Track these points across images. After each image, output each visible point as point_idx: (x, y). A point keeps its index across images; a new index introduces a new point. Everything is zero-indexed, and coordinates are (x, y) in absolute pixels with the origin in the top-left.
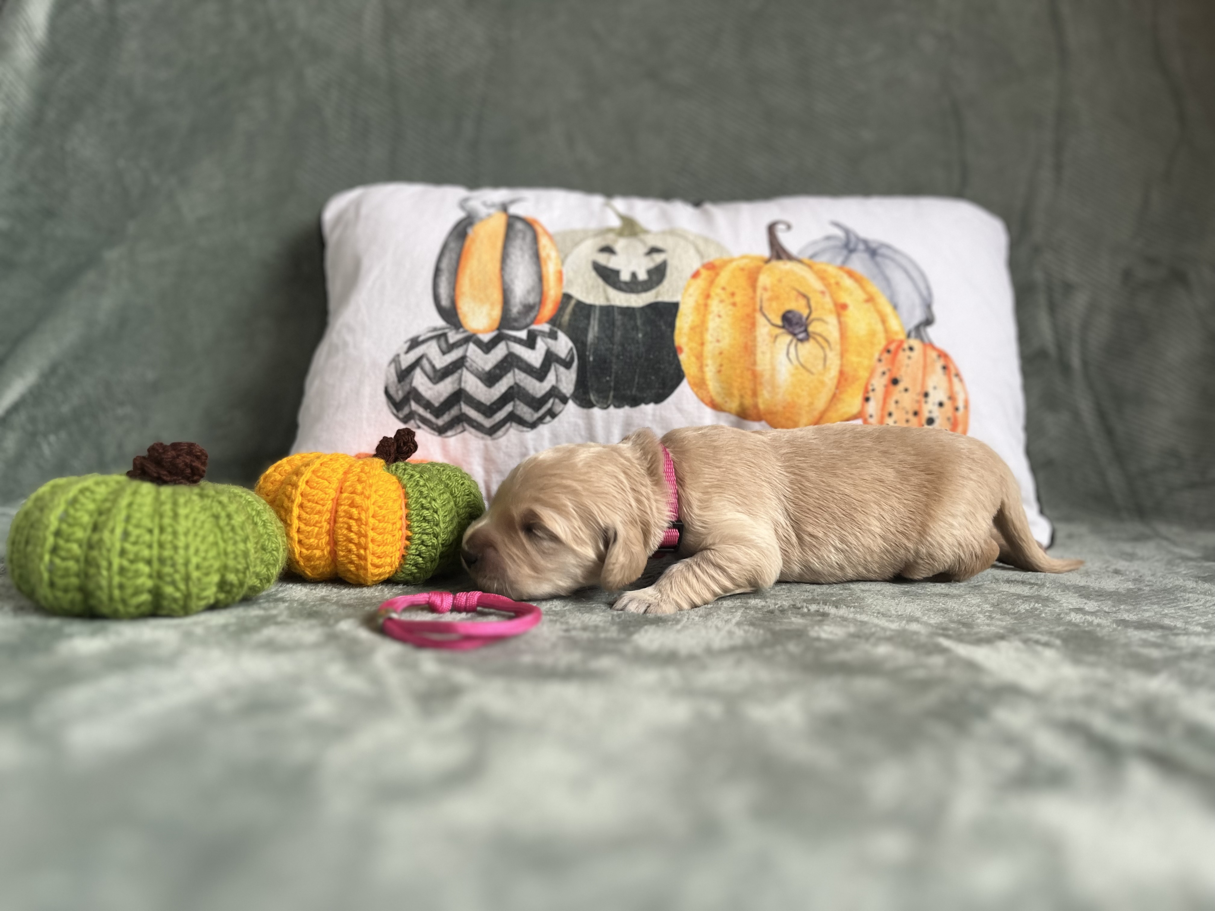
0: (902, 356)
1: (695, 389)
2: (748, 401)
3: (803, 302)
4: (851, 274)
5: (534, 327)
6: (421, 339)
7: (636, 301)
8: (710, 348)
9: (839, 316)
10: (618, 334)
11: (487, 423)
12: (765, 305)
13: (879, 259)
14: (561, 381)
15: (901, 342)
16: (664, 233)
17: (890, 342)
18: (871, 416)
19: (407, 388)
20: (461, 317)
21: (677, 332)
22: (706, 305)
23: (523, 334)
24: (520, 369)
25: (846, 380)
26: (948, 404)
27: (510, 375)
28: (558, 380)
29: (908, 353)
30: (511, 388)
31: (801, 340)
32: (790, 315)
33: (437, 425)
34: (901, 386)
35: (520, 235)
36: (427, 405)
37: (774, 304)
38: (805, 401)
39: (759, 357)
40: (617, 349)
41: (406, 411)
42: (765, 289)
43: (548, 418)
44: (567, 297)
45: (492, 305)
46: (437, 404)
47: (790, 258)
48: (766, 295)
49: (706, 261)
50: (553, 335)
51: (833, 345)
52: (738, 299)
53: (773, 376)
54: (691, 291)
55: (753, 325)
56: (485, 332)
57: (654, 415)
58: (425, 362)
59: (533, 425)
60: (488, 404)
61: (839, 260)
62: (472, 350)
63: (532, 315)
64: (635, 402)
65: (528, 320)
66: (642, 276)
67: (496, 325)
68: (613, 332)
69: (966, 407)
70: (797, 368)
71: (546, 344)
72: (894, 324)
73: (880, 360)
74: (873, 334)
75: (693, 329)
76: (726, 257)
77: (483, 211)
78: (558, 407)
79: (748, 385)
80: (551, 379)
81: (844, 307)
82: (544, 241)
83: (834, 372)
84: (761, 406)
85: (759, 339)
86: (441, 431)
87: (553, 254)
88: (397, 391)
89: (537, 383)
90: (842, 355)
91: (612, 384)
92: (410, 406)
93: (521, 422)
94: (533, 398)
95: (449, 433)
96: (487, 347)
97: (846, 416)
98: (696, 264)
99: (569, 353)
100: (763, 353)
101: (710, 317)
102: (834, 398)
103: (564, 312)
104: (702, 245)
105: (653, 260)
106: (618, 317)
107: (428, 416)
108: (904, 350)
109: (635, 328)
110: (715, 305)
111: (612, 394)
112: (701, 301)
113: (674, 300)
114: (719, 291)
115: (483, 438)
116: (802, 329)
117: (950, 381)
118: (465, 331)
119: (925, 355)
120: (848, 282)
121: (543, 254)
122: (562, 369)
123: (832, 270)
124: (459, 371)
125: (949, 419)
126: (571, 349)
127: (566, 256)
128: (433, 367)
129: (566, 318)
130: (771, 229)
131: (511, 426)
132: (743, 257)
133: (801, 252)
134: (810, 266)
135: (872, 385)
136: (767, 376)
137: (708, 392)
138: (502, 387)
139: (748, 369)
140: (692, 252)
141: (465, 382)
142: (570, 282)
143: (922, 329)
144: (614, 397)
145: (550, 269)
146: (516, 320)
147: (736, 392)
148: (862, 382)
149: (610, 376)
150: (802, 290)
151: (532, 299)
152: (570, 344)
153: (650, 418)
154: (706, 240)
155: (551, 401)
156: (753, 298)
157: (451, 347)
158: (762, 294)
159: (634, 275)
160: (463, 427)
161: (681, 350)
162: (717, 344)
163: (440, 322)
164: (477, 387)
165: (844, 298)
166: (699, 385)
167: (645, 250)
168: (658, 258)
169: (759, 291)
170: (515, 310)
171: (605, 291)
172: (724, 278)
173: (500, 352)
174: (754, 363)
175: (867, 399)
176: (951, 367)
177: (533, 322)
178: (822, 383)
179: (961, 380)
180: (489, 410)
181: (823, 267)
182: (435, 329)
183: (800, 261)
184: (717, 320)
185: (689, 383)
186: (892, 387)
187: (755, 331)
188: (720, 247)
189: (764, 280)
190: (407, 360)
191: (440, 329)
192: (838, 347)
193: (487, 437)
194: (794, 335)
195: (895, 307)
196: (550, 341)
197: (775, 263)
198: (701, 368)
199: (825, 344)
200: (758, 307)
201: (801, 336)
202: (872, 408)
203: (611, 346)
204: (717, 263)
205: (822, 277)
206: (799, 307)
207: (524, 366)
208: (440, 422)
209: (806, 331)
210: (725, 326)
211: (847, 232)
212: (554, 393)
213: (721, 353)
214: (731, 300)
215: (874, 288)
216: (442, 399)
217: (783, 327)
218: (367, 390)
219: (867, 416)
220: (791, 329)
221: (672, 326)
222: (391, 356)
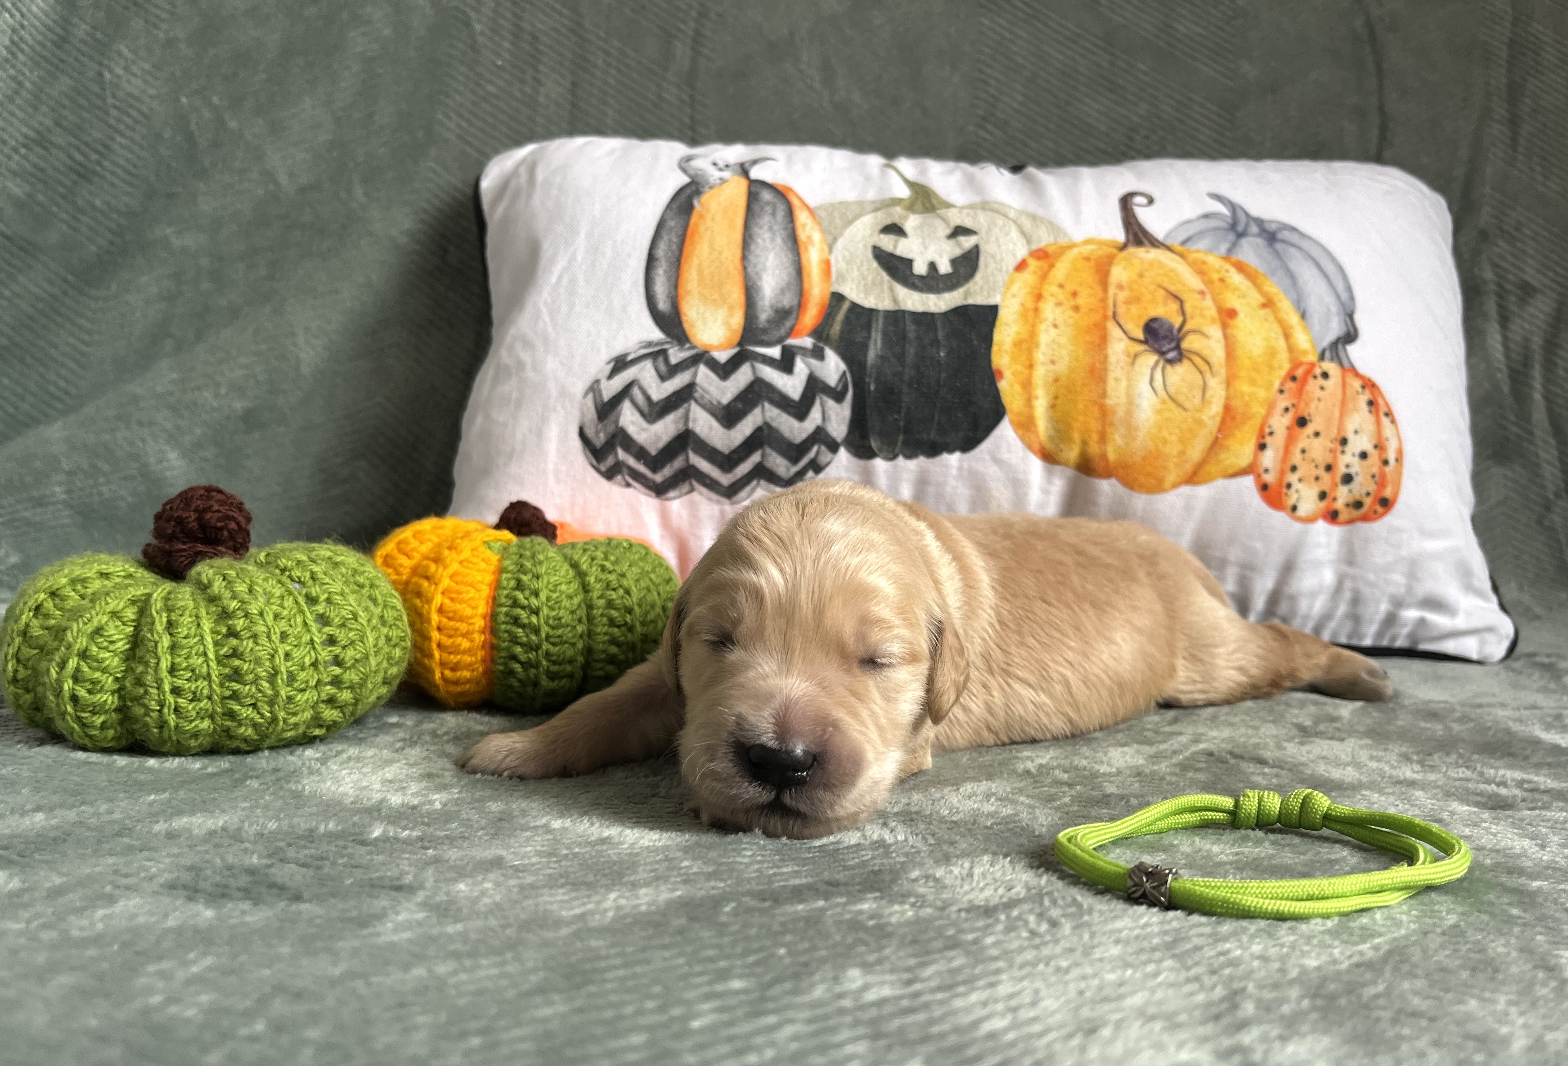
0: (1313, 386)
1: (1020, 432)
2: (1094, 449)
3: (1174, 306)
4: (1240, 267)
5: (791, 341)
6: (630, 358)
7: (935, 304)
8: (1040, 374)
9: (1225, 326)
10: (911, 351)
11: (725, 479)
12: (1121, 310)
13: (1279, 246)
14: (829, 420)
15: (1313, 365)
16: (972, 207)
17: (1296, 365)
18: (1266, 471)
19: (611, 429)
20: (686, 326)
21: (995, 349)
22: (1036, 310)
23: (775, 352)
24: (773, 402)
25: (1233, 418)
26: (1374, 455)
27: (757, 411)
28: (824, 418)
29: (1321, 381)
30: (758, 430)
31: (1171, 362)
32: (1155, 325)
33: (654, 482)
34: (1310, 429)
35: (768, 209)
36: (641, 453)
37: (1134, 309)
38: (1173, 449)
39: (1111, 384)
40: (909, 373)
41: (610, 461)
42: (1120, 287)
43: (810, 474)
44: (838, 298)
45: (731, 308)
46: (653, 452)
47: (1155, 243)
48: (1122, 296)
49: (1034, 247)
50: (818, 354)
51: (1216, 368)
52: (1081, 301)
53: (1129, 413)
54: (1015, 288)
55: (1104, 339)
56: (721, 348)
57: (960, 469)
58: (636, 392)
59: (789, 482)
60: (727, 452)
61: (1223, 248)
62: (704, 374)
63: (788, 324)
64: (933, 450)
65: (783, 332)
66: (944, 268)
67: (737, 338)
68: (903, 348)
69: (1399, 460)
70: (1164, 402)
71: (808, 365)
72: (1302, 340)
73: (1281, 391)
74: (1272, 353)
75: (1018, 344)
76: (1063, 241)
77: (714, 175)
78: (825, 456)
79: (1095, 425)
80: (815, 417)
81: (1232, 313)
82: (802, 217)
83: (1216, 408)
84: (1112, 456)
85: (1112, 359)
86: (660, 490)
87: (817, 236)
88: (597, 433)
89: (795, 423)
90: (1229, 383)
91: (902, 424)
92: (616, 454)
93: (772, 478)
94: (790, 444)
95: (671, 494)
96: (725, 370)
97: (1231, 471)
98: (1021, 251)
99: (840, 380)
100: (1117, 380)
101: (1042, 327)
102: (1216, 445)
103: (833, 320)
104: (1027, 224)
105: (959, 245)
106: (911, 328)
107: (641, 468)
108: (1315, 377)
109: (936, 342)
110: (1049, 311)
111: (901, 438)
112: (1030, 305)
113: (991, 302)
114: (1054, 289)
115: (718, 502)
116: (1173, 345)
117: (1378, 423)
118: (693, 347)
119: (1344, 385)
120: (1236, 278)
121: (802, 236)
122: (831, 403)
123: (1213, 261)
124: (686, 405)
125: (1373, 476)
126: (844, 373)
127: (835, 240)
128: (648, 398)
129: (836, 328)
130: (1126, 202)
131: (758, 484)
132: (1087, 242)
133: (1168, 235)
134: (1182, 256)
135: (1270, 427)
136: (1121, 412)
137: (1038, 437)
138: (746, 427)
139: (1095, 403)
140: (1014, 234)
141: (695, 421)
142: (841, 277)
143: (1340, 346)
144: (905, 443)
145: (813, 257)
146: (764, 331)
147: (1076, 437)
148: (1256, 423)
149: (899, 412)
150: (1172, 288)
151: (787, 301)
152: (843, 366)
153: (954, 472)
154: (1034, 218)
155: (815, 449)
156: (1104, 300)
157: (673, 370)
158: (1116, 295)
159: (932, 266)
160: (691, 485)
161: (1000, 374)
162: (1052, 367)
163: (656, 334)
164: (711, 428)
165: (1232, 301)
166: (1025, 426)
167: (948, 231)
168: (967, 242)
169: (1112, 290)
170: (764, 316)
171: (891, 290)
172: (1061, 270)
173: (743, 377)
174: (1104, 394)
175: (1262, 447)
176: (1381, 402)
177: (790, 333)
178: (1199, 423)
179: (1393, 421)
180: (727, 461)
181: (1201, 256)
182: (650, 344)
183: (1169, 248)
184: (1053, 331)
185: (1012, 422)
186: (1297, 430)
187: (1106, 349)
188: (1054, 227)
189: (1119, 273)
190: (610, 388)
191: (657, 344)
192: (1223, 371)
193: (725, 500)
194: (1162, 354)
195: (1303, 315)
196: (813, 362)
197: (1132, 250)
198: (1029, 401)
199: (1204, 367)
200: (1110, 313)
201: (1171, 355)
202: (1269, 458)
203: (900, 369)
204: (1050, 250)
205: (1201, 270)
206: (1168, 312)
207: (777, 398)
208: (658, 478)
209: (1178, 347)
210: (1063, 340)
211: (1233, 207)
212: (820, 436)
213: (1056, 380)
214: (1072, 303)
215: (1273, 288)
216: (661, 445)
217: (1145, 342)
218: (553, 432)
219: (1261, 471)
220: (1156, 346)
221: (988, 340)
222: (586, 382)
